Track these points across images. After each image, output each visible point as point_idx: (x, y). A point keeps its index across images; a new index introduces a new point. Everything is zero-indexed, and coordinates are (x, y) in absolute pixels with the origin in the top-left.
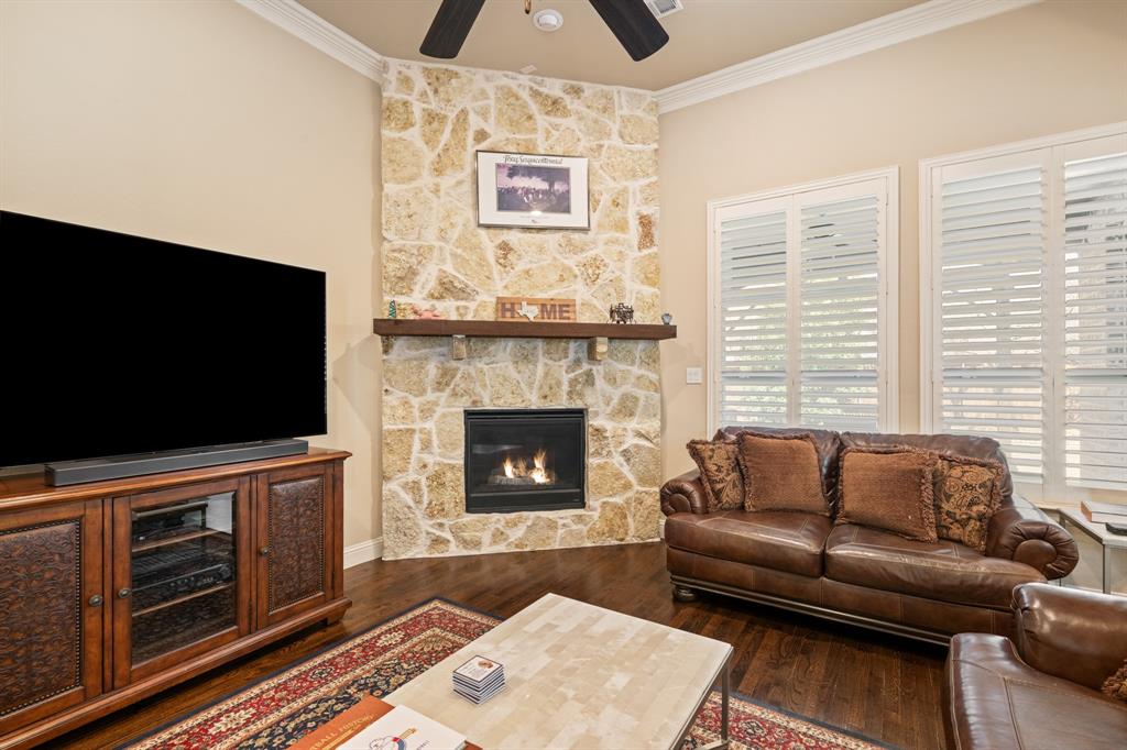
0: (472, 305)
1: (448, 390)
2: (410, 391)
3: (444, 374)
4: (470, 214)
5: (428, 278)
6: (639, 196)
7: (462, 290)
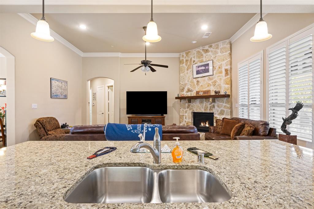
0: (193, 93)
1: (189, 108)
2: (184, 108)
3: (188, 106)
4: (192, 76)
5: (186, 89)
6: (225, 65)
7: (191, 90)
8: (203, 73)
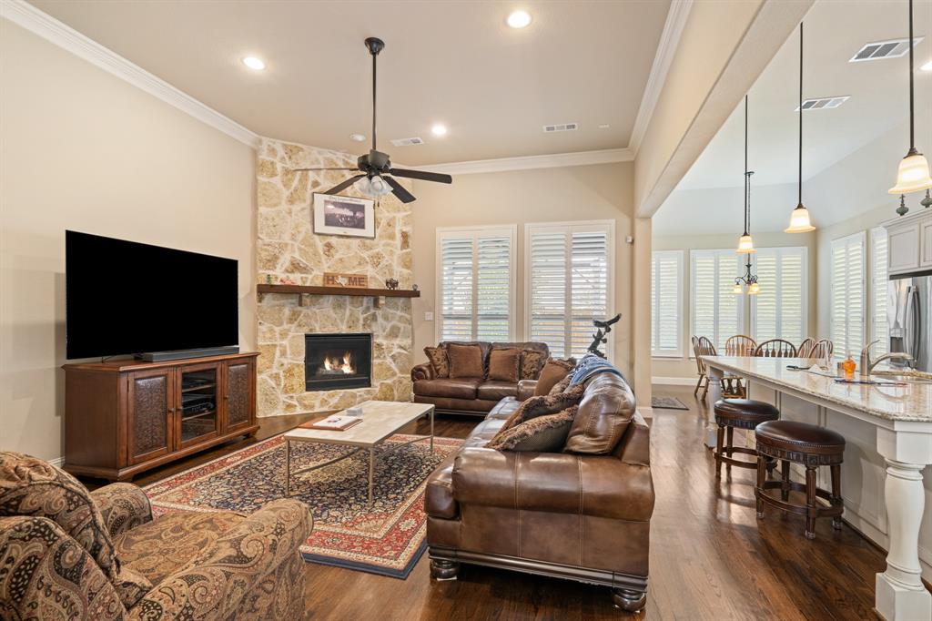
0: (310, 277)
1: (296, 323)
2: (274, 323)
3: (294, 314)
4: (310, 227)
5: (285, 260)
7: (304, 268)
8: (346, 226)
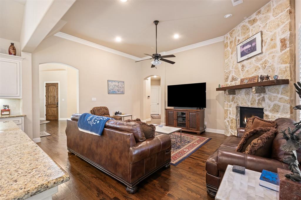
0: (237, 82)
2: (228, 102)
3: (233, 98)
4: (236, 61)
5: (230, 78)
6: (280, 33)
7: (235, 79)
8: (249, 53)
